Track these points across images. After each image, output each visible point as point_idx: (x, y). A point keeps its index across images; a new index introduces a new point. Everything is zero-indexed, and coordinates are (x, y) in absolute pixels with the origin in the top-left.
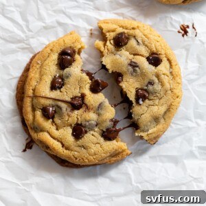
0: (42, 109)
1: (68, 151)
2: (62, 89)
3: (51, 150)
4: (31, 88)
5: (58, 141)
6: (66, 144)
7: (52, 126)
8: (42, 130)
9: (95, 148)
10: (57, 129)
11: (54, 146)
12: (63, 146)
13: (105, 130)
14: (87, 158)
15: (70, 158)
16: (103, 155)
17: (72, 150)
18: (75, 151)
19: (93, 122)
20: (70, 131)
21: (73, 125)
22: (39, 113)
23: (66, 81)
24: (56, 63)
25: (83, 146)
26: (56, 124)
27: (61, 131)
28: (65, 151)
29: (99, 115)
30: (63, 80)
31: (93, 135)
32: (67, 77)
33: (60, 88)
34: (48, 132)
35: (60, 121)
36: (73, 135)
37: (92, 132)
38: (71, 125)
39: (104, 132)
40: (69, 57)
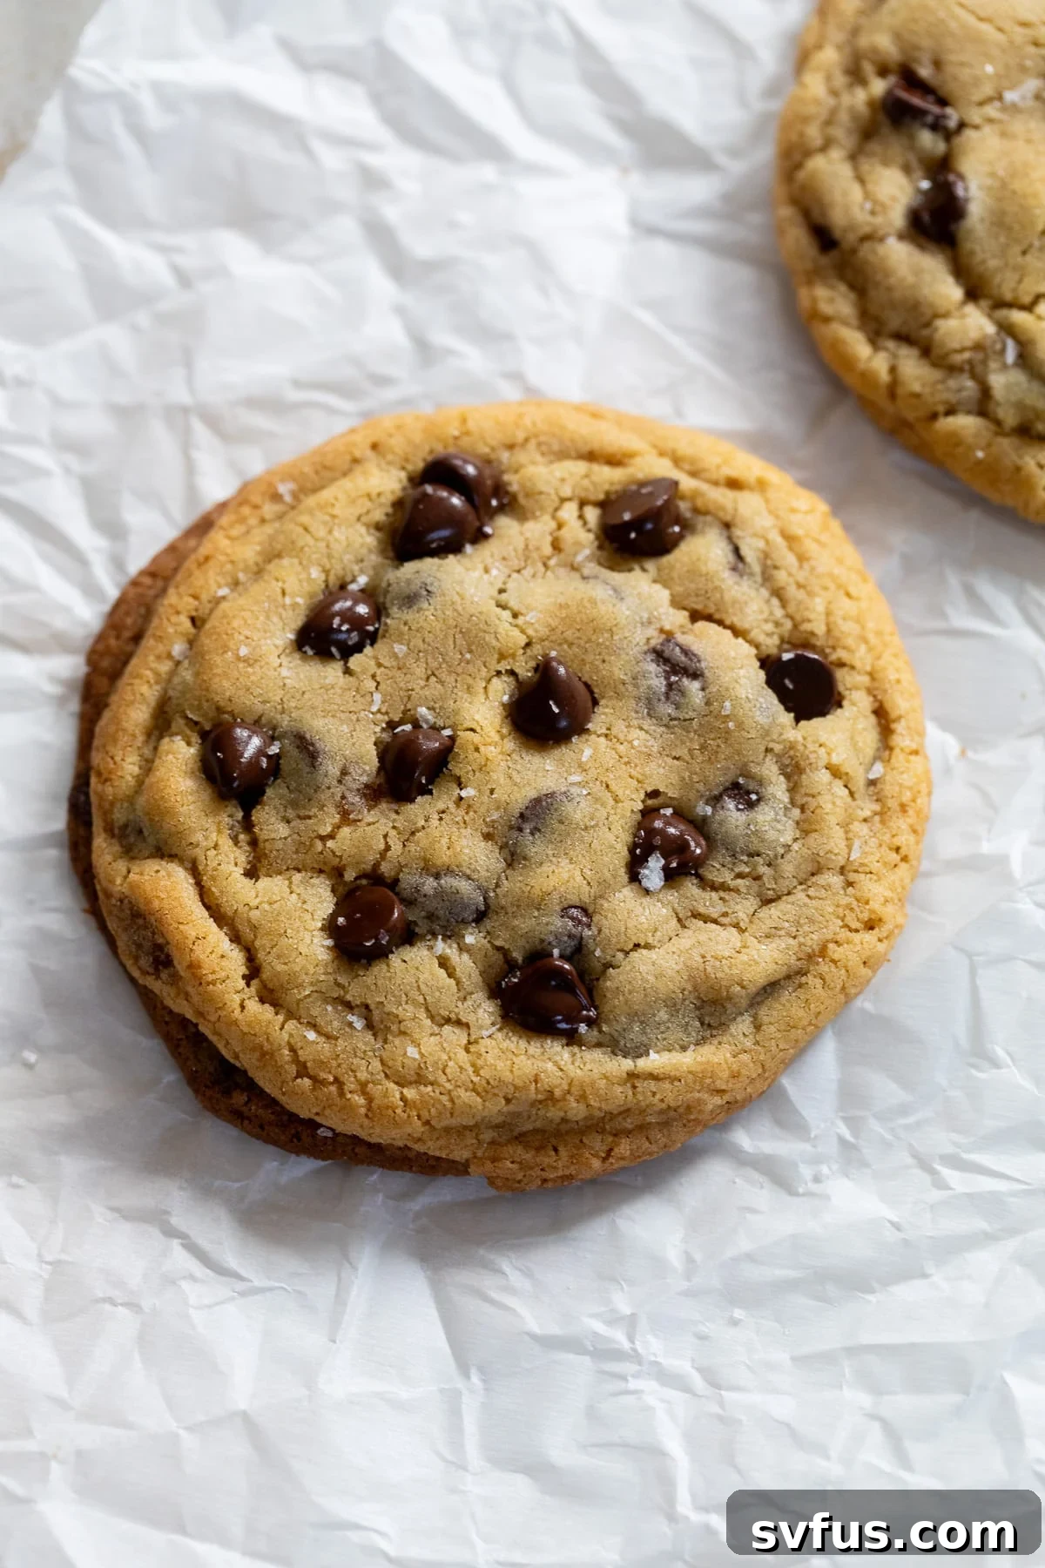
0: (204, 735)
1: (267, 1012)
2: (355, 661)
3: (175, 979)
4: (188, 604)
5: (236, 938)
6: (273, 965)
7: (226, 843)
8: (165, 851)
9: (430, 1044)
10: (252, 873)
11: (200, 953)
12: (253, 971)
13: (518, 956)
14: (363, 1088)
15: (266, 1055)
16: (465, 1096)
17: (291, 1015)
18: (314, 1026)
19: (464, 886)
20: (320, 900)
21: (350, 875)
22: (180, 753)
23: (397, 618)
24: (379, 515)
25: (366, 1010)
26: (254, 843)
27: (271, 886)
28: (253, 1006)
29: (513, 858)
30: (379, 611)
31: (443, 962)
32: (410, 600)
33: (347, 652)
34: (195, 871)
35: (282, 830)
36: (330, 928)
37: (440, 946)
38: (336, 873)
39: (511, 965)
40: (456, 501)
